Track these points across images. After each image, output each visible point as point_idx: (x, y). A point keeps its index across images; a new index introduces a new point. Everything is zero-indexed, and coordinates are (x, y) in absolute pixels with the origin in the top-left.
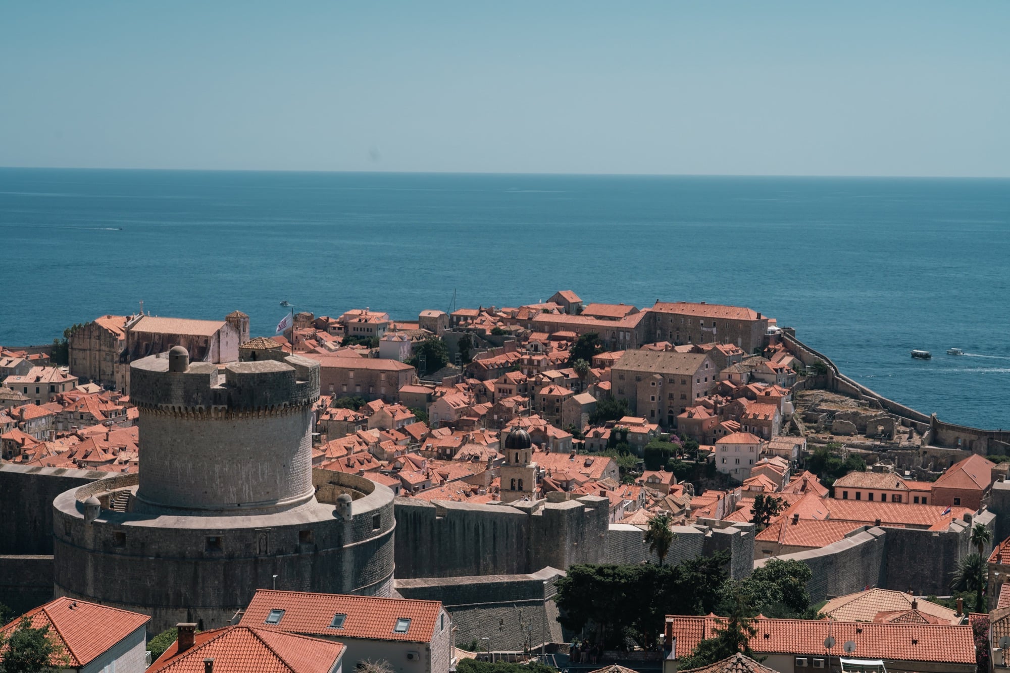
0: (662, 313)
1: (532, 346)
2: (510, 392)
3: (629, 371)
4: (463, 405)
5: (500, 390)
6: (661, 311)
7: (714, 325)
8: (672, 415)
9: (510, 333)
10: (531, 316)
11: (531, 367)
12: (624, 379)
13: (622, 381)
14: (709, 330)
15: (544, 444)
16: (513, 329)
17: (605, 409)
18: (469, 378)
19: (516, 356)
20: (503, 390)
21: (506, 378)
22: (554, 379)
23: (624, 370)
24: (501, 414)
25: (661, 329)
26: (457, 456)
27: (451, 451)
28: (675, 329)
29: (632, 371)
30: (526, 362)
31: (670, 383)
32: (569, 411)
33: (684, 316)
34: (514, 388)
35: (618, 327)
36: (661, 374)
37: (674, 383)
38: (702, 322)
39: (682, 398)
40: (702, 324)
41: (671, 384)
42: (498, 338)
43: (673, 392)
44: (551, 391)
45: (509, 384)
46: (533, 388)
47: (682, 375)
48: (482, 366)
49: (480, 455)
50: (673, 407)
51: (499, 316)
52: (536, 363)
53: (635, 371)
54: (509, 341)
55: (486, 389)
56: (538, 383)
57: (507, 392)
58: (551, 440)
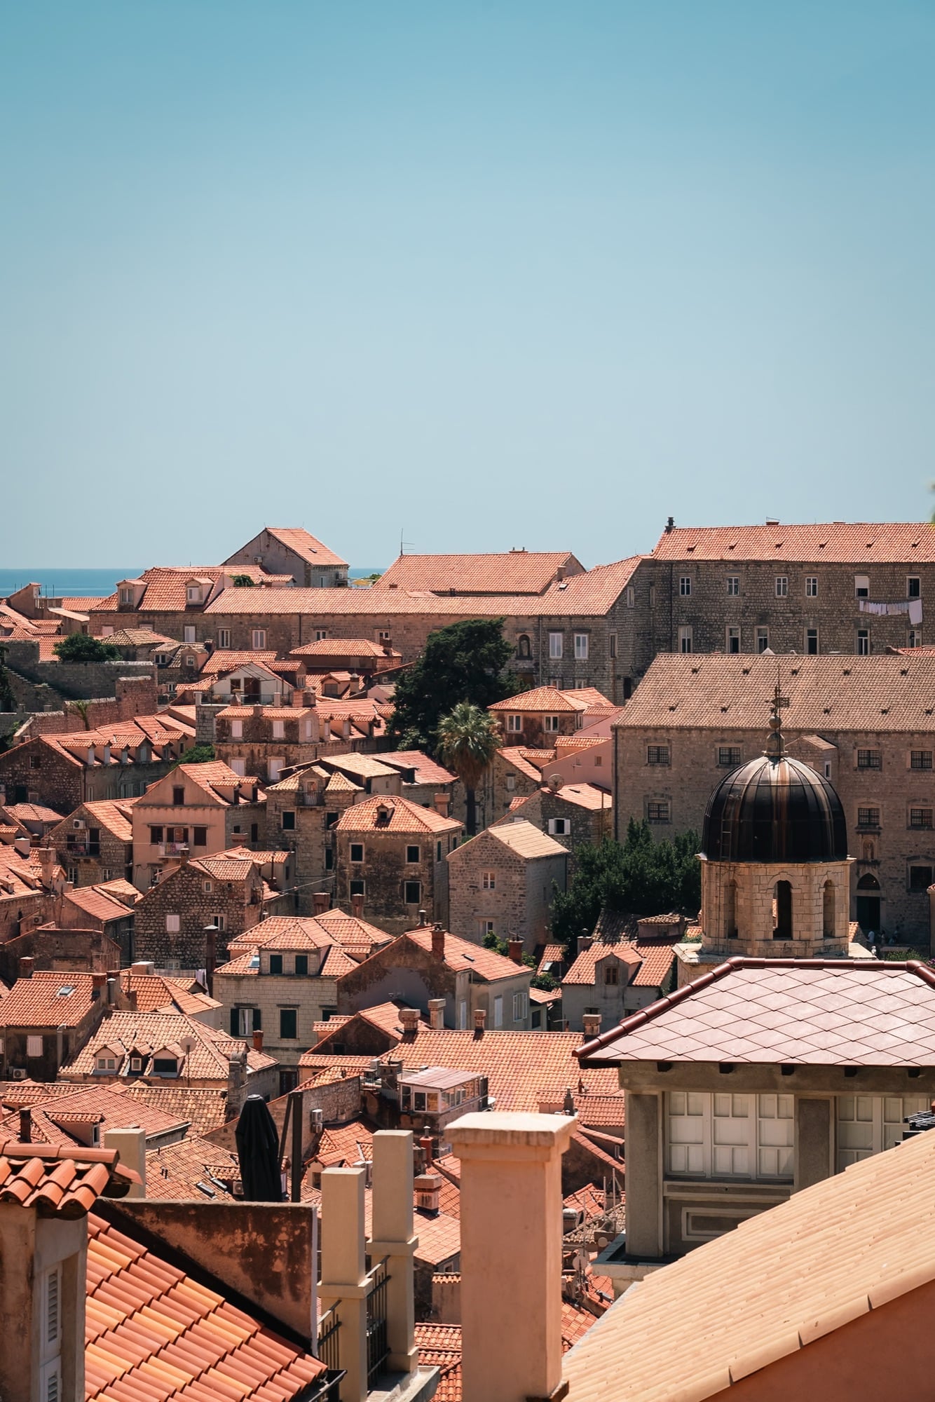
0: (696, 563)
1: (235, 683)
2: (201, 836)
3: (690, 729)
4: (22, 891)
5: (156, 834)
6: (690, 556)
7: (914, 591)
8: (872, 893)
9: (130, 652)
10: (195, 599)
11: (257, 747)
12: (667, 763)
13: (659, 772)
14: (895, 610)
15: (439, 1001)
16: (138, 642)
17: (626, 874)
18: (13, 804)
19: (168, 728)
20: (170, 831)
21: (179, 783)
22: (370, 780)
23: (668, 729)
24: (195, 910)
25: (693, 621)
26: (84, 1064)
27: (49, 1043)
28: (753, 619)
29: (700, 729)
30: (237, 731)
31: (862, 767)
32: (474, 887)
33: (787, 565)
34: (215, 821)
35: (540, 617)
36: (823, 734)
37: (879, 767)
38: (862, 582)
39: (914, 827)
40: (863, 592)
41: (869, 772)
42: (88, 672)
43: (875, 803)
44: (384, 817)
45: (195, 806)
46: (289, 820)
47: (912, 733)
48: (63, 758)
49: (181, 1054)
50: (876, 863)
51: (58, 617)
52: (279, 732)
53: (712, 729)
54: (133, 679)
55: (96, 831)
56: (311, 799)
57: (185, 840)
58: (461, 984)
